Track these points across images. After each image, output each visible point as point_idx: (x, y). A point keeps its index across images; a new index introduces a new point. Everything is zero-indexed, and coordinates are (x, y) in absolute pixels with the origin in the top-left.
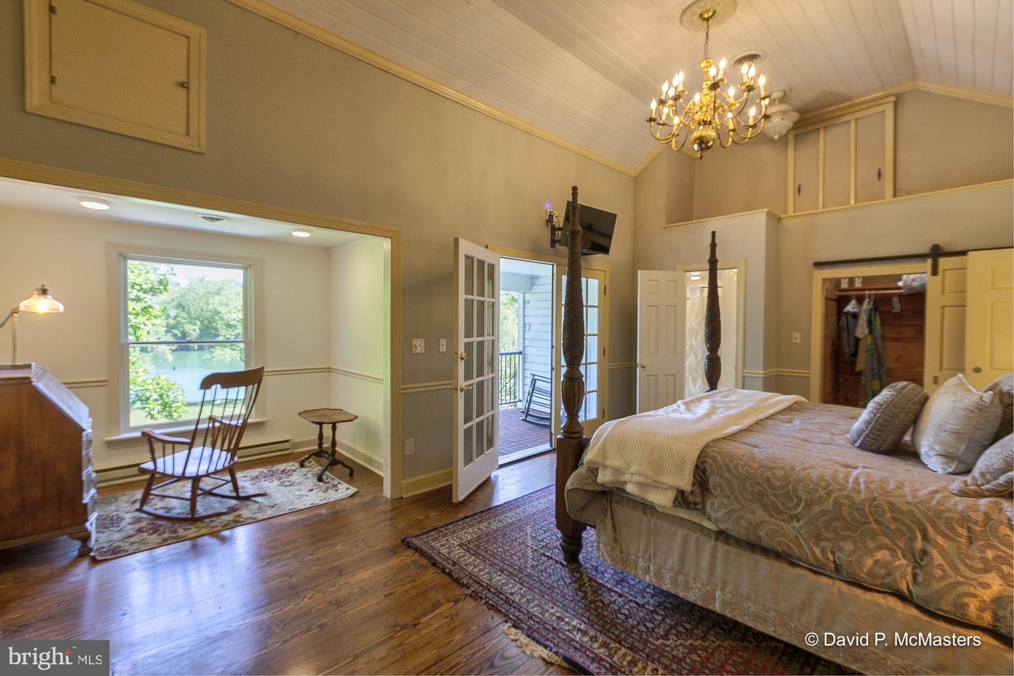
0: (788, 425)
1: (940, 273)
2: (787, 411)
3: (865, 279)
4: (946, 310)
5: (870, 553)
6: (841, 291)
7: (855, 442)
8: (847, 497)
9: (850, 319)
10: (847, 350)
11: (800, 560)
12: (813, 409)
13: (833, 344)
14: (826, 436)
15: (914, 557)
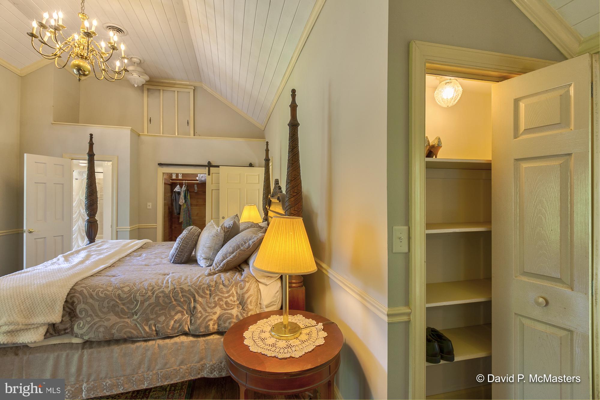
0: (138, 258)
1: (211, 174)
2: (139, 250)
3: (183, 175)
4: (213, 191)
5: (172, 317)
6: (172, 180)
7: (171, 261)
8: (163, 292)
9: (177, 195)
10: (176, 211)
11: (138, 337)
12: (154, 246)
13: (169, 209)
14: (158, 260)
15: (191, 311)
